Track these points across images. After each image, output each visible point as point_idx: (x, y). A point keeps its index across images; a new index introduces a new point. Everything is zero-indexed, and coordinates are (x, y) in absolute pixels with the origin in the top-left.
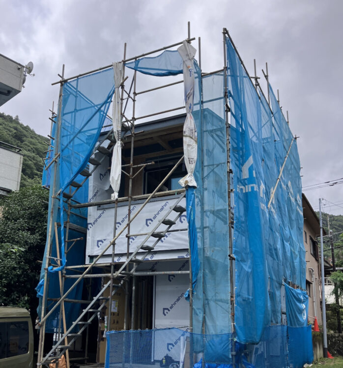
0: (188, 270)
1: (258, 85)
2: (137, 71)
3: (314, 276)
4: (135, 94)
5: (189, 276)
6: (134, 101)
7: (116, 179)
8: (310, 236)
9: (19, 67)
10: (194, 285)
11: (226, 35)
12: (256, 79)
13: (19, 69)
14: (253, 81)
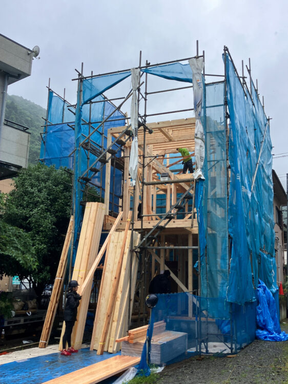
0: (197, 246)
1: (245, 83)
2: (148, 74)
3: (279, 243)
4: (146, 94)
5: (198, 252)
6: (146, 100)
7: (134, 169)
8: (276, 207)
9: (29, 52)
10: (201, 258)
11: (227, 52)
12: (244, 78)
13: (29, 54)
14: (241, 79)
